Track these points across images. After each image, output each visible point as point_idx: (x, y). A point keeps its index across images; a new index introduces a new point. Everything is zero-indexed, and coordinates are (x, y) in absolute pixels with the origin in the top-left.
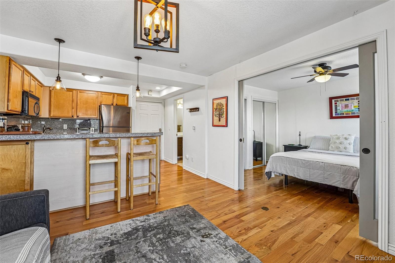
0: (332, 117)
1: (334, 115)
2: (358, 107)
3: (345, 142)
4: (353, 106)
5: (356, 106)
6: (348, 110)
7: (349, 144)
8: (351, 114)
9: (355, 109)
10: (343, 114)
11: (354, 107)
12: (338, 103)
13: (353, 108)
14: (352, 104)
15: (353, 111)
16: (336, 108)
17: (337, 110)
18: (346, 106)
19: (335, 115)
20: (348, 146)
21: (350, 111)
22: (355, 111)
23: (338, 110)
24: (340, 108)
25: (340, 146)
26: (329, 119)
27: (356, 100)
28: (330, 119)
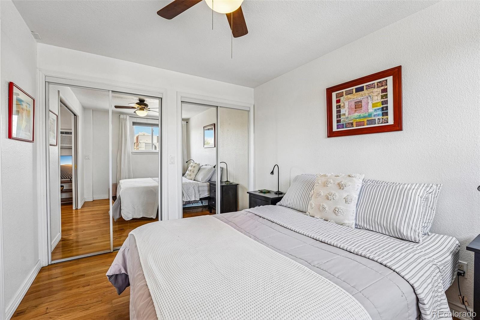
0: (331, 134)
1: (335, 129)
2: (382, 106)
3: (337, 194)
4: (370, 105)
5: (377, 103)
6: (362, 115)
7: (344, 200)
8: (366, 124)
9: (376, 110)
10: (352, 124)
11: (374, 105)
12: (342, 99)
13: (371, 110)
14: (369, 98)
15: (370, 115)
16: (339, 112)
17: (340, 117)
18: (358, 105)
19: (337, 128)
20: (341, 206)
21: (365, 117)
22: (375, 116)
23: (342, 117)
24: (346, 111)
25: (325, 206)
26: (326, 138)
27: (378, 87)
28: (328, 137)
